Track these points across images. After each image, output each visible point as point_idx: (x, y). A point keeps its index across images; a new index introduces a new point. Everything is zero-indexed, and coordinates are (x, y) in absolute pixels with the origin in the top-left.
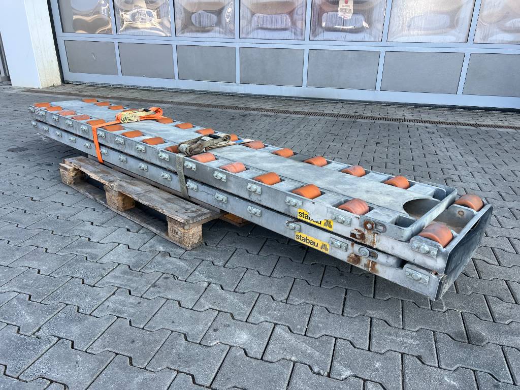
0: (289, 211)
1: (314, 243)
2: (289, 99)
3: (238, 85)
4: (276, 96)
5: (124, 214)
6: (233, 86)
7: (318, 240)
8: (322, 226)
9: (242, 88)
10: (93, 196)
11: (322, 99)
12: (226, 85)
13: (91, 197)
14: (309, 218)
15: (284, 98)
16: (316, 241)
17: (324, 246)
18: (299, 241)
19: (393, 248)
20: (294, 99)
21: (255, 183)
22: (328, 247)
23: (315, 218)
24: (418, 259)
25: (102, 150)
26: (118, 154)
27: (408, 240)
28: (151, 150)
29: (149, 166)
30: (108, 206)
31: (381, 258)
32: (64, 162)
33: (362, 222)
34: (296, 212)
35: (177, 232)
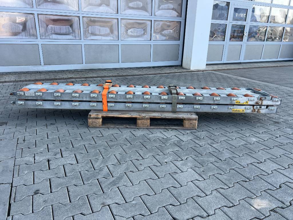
1: (239, 111)
3: (43, 66)
4: (68, 70)
5: (152, 127)
6: (39, 67)
7: (240, 109)
8: (245, 104)
9: (46, 67)
12: (34, 67)
13: (122, 127)
14: (240, 103)
17: (243, 111)
18: (233, 112)
19: (267, 103)
21: (217, 97)
23: (242, 102)
24: (274, 103)
25: (109, 104)
26: (124, 103)
27: (271, 100)
28: (155, 97)
29: (150, 104)
30: (138, 128)
31: (263, 107)
32: (90, 115)
33: (259, 98)
34: (235, 102)
35: (192, 124)
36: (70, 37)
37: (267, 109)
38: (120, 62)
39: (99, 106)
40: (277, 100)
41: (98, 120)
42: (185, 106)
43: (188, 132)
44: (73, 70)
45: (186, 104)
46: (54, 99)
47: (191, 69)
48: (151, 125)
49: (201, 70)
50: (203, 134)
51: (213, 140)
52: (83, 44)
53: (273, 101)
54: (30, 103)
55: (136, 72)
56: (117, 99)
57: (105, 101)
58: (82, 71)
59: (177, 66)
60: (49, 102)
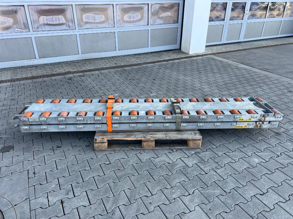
0: (235, 120)
1: (242, 127)
2: (73, 62)
3: (38, 60)
5: (157, 148)
6: (35, 60)
7: (243, 125)
8: (248, 121)
9: (41, 61)
10: (129, 148)
11: (91, 59)
12: (29, 61)
13: (128, 149)
14: (243, 120)
15: (70, 62)
17: (246, 126)
18: (236, 128)
19: (269, 119)
20: (76, 61)
21: (221, 115)
22: (247, 126)
23: (245, 119)
24: (276, 119)
25: (113, 126)
26: (129, 124)
27: (274, 116)
28: (159, 117)
29: (154, 124)
30: (144, 149)
31: (265, 123)
32: (96, 140)
33: (262, 115)
34: (238, 120)
35: (196, 144)
36: (64, 27)
37: (269, 124)
38: (117, 49)
39: (104, 128)
40: (280, 116)
41: (104, 144)
42: (189, 124)
43: (193, 152)
44: (69, 61)
45: (189, 122)
46: (59, 123)
47: (190, 54)
48: (156, 146)
49: (200, 54)
50: (207, 155)
51: (217, 163)
52: (78, 34)
53: (275, 117)
54: (34, 127)
55: (134, 61)
56: (121, 121)
57: (109, 123)
58: (78, 62)
59: (176, 50)
60: (53, 126)
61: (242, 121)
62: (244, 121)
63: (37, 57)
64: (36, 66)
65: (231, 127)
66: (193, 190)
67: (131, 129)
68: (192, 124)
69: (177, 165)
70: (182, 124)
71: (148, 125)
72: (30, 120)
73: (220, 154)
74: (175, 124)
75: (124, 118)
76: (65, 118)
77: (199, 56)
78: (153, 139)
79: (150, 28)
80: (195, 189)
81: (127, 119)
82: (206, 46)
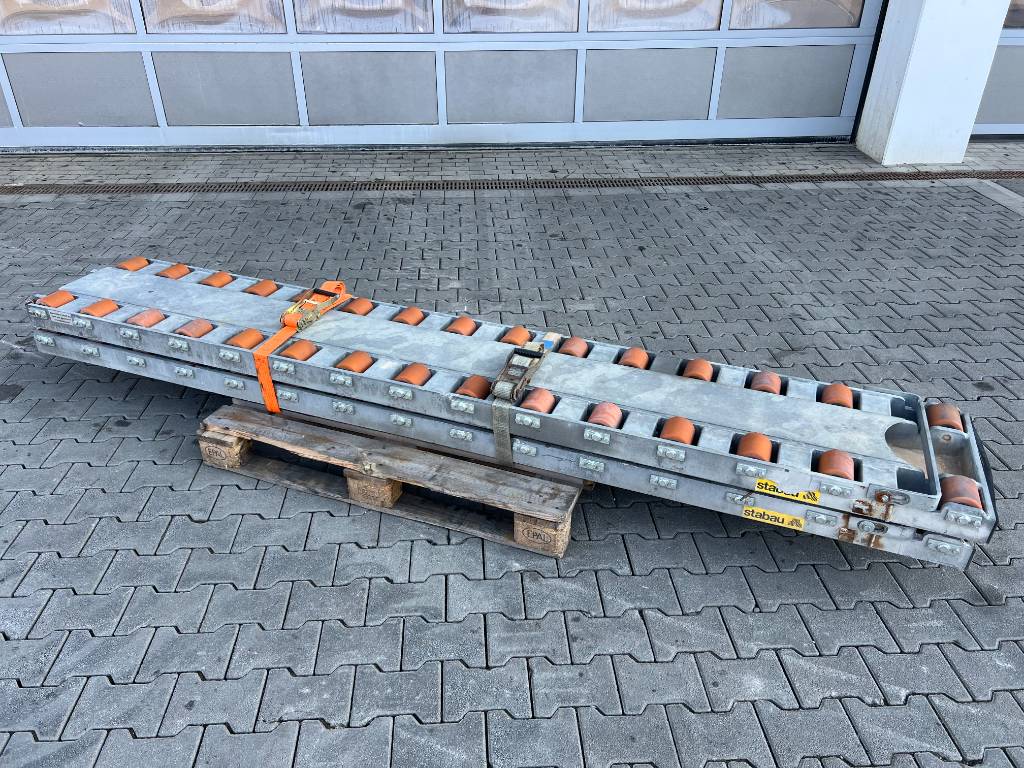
0: (739, 482)
1: (777, 519)
2: (416, 149)
3: (305, 130)
5: (397, 512)
6: (295, 131)
7: (786, 516)
8: (800, 498)
9: (315, 134)
10: (305, 485)
11: (480, 145)
12: (278, 131)
13: (301, 488)
14: (776, 490)
15: (405, 148)
16: (781, 516)
17: (797, 522)
18: (750, 517)
19: (915, 520)
20: (425, 149)
21: (672, 445)
22: (802, 522)
23: (787, 489)
24: (953, 530)
25: (279, 392)
26: (329, 399)
27: (939, 508)
28: (429, 396)
29: (417, 420)
30: (352, 502)
31: (892, 531)
32: (206, 428)
33: (871, 491)
34: (753, 483)
36: (397, 21)
37: (917, 542)
38: (579, 117)
39: (253, 393)
40: (968, 518)
41: (225, 449)
42: (543, 449)
43: (517, 566)
44: (404, 145)
45: (548, 445)
47: (886, 162)
49: (935, 170)
53: (945, 518)
54: (66, 343)
55: (631, 167)
56: (301, 380)
57: (265, 379)
59: (832, 140)
60: (114, 351)
61: (775, 493)
62: (782, 495)
63: (304, 118)
64: (297, 151)
65: (723, 508)
66: (379, 712)
67: (339, 418)
68: (556, 452)
69: (413, 596)
70: (517, 444)
71: (395, 416)
72: (53, 319)
73: (620, 604)
74: (489, 436)
75: (311, 373)
76: (140, 332)
77: (927, 176)
78: (381, 475)
79: (722, 41)
80: (388, 713)
81: (320, 378)
82: (975, 138)
